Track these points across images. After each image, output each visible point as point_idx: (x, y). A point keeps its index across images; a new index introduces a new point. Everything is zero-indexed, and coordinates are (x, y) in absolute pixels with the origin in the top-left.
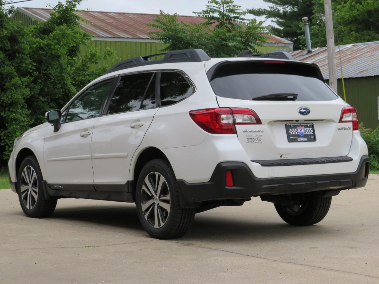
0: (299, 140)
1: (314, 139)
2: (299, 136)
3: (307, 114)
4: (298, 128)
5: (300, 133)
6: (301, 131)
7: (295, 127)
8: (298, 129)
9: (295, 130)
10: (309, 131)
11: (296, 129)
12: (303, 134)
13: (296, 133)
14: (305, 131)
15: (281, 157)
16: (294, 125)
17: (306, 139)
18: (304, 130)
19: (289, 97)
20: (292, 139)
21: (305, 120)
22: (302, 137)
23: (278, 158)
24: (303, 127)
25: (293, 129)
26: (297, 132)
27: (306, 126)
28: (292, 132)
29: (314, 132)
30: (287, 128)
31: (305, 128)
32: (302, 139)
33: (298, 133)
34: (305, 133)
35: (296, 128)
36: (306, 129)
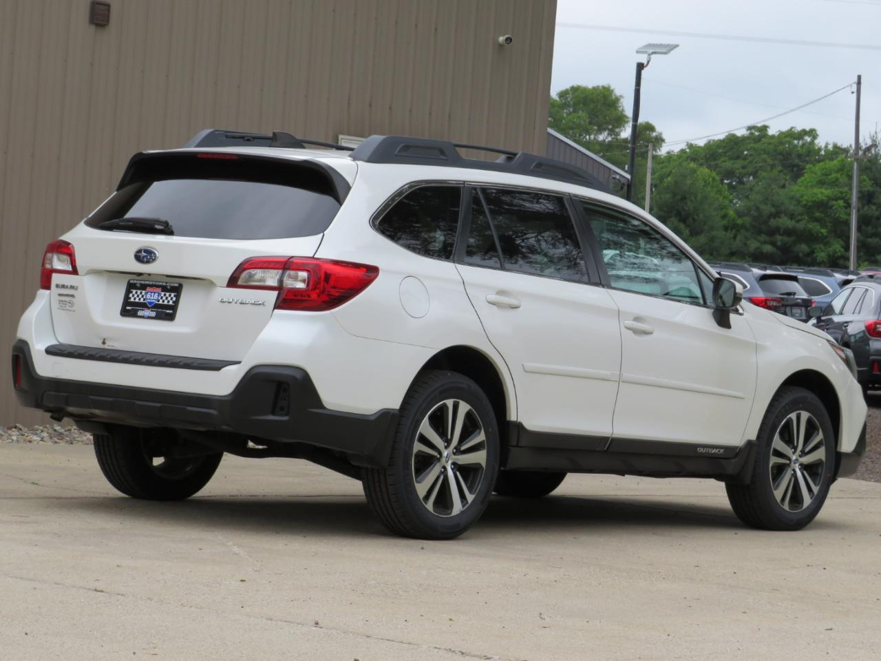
0: (140, 313)
1: (171, 317)
2: (144, 306)
3: (148, 262)
4: (148, 289)
5: (148, 300)
6: (152, 297)
7: (143, 287)
8: (147, 293)
9: (141, 293)
10: (168, 299)
11: (144, 292)
12: (153, 303)
13: (142, 300)
14: (160, 298)
15: (104, 343)
16: (143, 282)
17: (153, 314)
18: (158, 296)
19: (158, 227)
20: (129, 310)
21: (168, 276)
22: (148, 308)
23: (96, 344)
24: (159, 290)
25: (139, 292)
26: (144, 297)
27: (164, 289)
28: (136, 296)
29: (176, 302)
30: (131, 287)
31: (162, 291)
32: (147, 313)
33: (144, 300)
34: (159, 301)
35: (145, 290)
36: (163, 293)
